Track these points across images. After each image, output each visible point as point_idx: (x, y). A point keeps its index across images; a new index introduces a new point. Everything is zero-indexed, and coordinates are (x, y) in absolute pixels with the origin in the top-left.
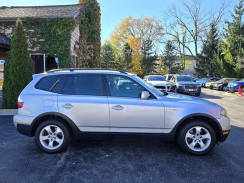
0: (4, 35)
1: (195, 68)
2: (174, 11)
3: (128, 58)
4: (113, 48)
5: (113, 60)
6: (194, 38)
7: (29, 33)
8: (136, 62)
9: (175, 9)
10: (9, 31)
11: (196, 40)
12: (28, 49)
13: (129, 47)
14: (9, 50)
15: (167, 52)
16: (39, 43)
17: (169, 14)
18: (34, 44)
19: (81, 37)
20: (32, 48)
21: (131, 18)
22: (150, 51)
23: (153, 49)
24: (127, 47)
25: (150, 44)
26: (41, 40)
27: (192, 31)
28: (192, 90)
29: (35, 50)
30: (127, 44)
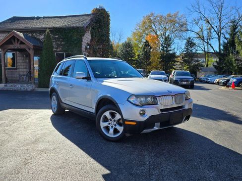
0: (38, 40)
1: (214, 65)
2: (197, 7)
3: (147, 55)
4: (133, 45)
5: (132, 57)
6: (218, 35)
7: (54, 38)
8: (155, 59)
9: (198, 4)
10: (42, 37)
11: (219, 37)
12: (54, 49)
13: (149, 44)
14: (42, 50)
15: (187, 49)
16: (62, 45)
17: (192, 10)
18: (58, 46)
19: (92, 40)
20: (57, 48)
21: (152, 14)
22: (169, 49)
23: (173, 47)
24: (147, 44)
25: (170, 41)
26: (62, 43)
27: (216, 27)
28: (185, 83)
29: (59, 50)
30: (147, 41)
